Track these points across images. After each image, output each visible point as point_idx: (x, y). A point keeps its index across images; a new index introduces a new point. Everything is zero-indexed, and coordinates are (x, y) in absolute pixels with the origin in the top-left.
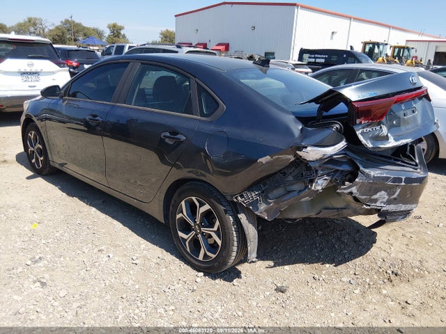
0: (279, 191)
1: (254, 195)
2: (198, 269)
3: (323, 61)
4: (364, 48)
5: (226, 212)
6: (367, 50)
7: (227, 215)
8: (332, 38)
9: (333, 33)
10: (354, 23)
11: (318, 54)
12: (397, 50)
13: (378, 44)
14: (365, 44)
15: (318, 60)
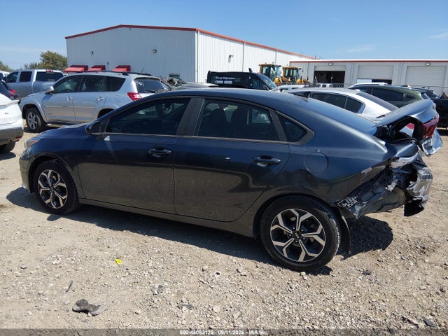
0: (369, 195)
1: (354, 200)
2: (299, 270)
3: (231, 82)
4: (262, 70)
5: (329, 216)
6: (264, 72)
7: (331, 219)
8: (229, 61)
9: (230, 56)
10: (247, 48)
11: (225, 76)
12: (287, 71)
13: (273, 66)
14: (262, 66)
15: (226, 82)
